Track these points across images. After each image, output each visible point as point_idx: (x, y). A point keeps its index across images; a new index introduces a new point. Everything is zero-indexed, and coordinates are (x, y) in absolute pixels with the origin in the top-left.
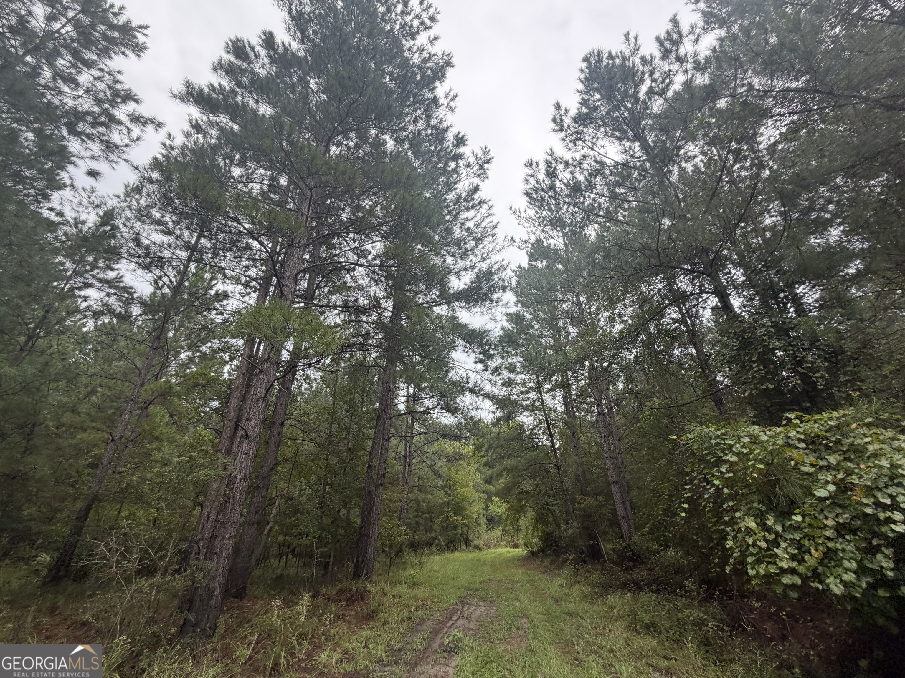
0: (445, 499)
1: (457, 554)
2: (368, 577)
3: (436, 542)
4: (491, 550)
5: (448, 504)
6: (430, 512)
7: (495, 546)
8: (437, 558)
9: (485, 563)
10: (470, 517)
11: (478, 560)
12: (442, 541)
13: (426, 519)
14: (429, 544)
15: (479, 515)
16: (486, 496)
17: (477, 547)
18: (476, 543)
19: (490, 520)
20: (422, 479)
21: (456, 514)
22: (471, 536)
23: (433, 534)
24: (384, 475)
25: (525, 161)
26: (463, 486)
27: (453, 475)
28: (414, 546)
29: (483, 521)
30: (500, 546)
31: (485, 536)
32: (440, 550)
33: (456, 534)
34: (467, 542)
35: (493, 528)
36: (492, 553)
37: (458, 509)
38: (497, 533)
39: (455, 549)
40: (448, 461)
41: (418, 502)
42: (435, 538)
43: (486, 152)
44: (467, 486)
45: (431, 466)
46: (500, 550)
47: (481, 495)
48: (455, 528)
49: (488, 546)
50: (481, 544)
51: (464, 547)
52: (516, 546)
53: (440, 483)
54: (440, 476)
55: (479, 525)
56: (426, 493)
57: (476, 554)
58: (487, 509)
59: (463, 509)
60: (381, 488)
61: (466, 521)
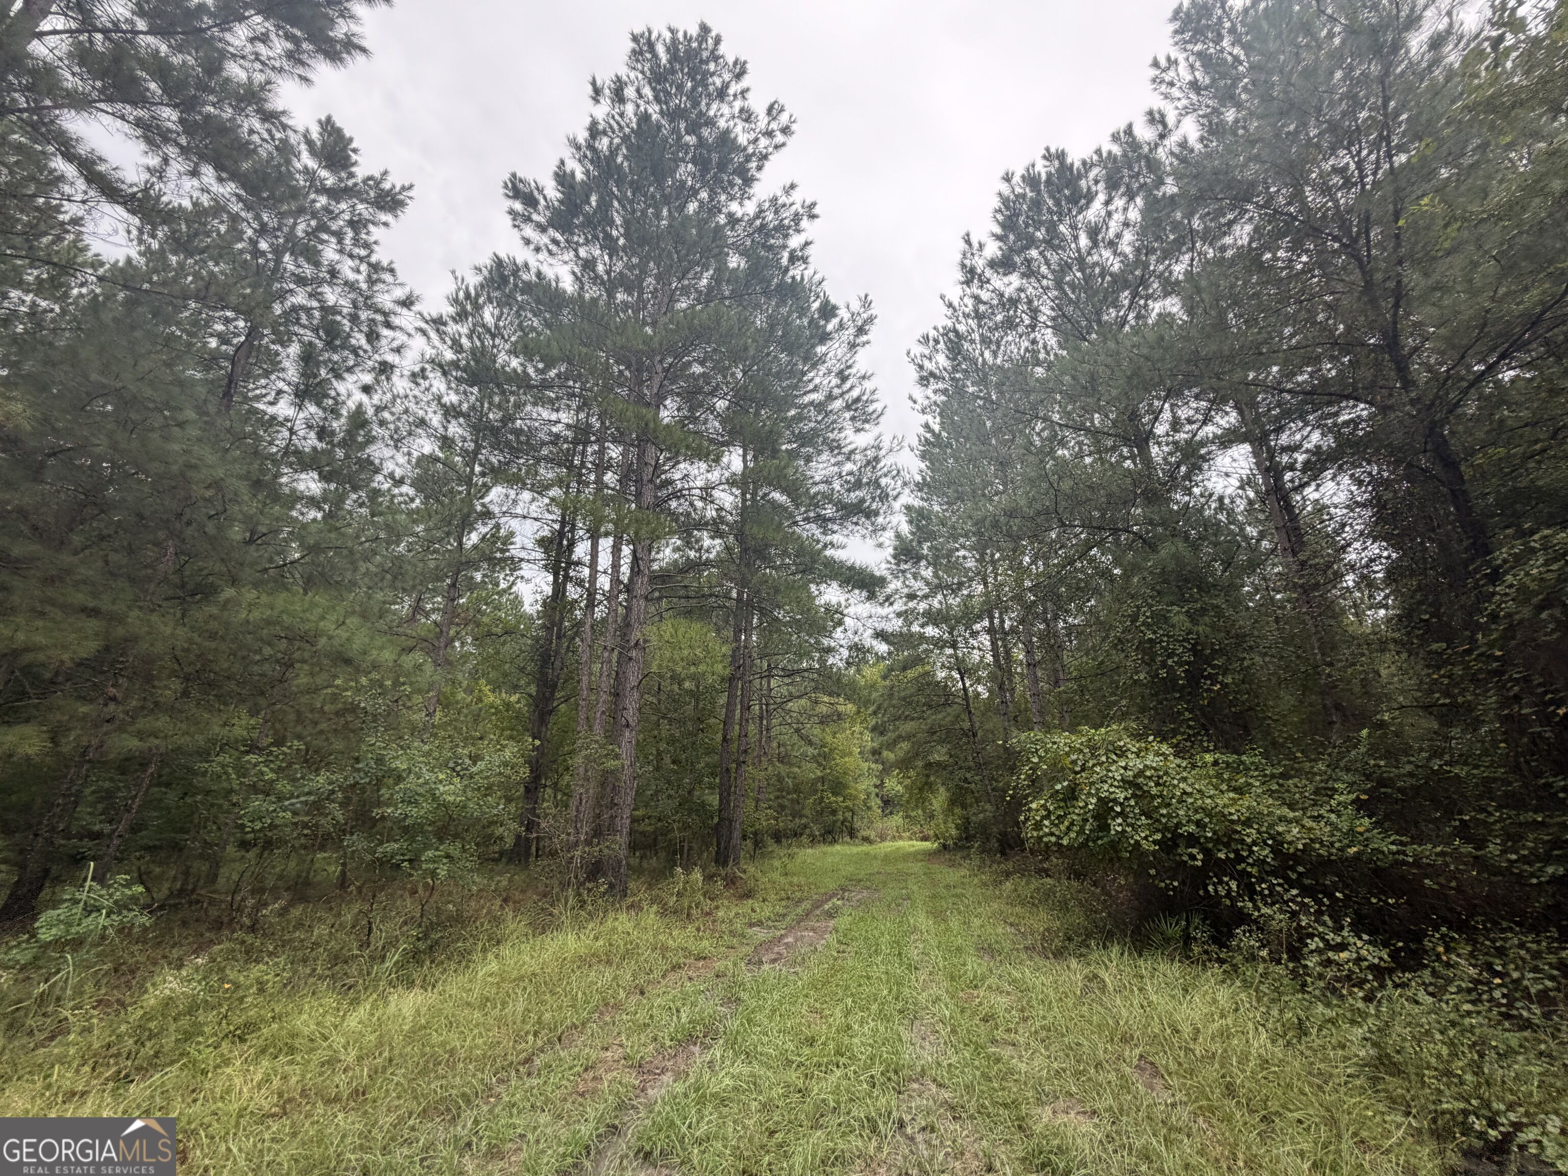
0: (819, 774)
1: (838, 847)
2: (736, 862)
3: (808, 831)
4: (887, 844)
5: (823, 779)
6: (797, 790)
7: (894, 838)
8: (809, 851)
9: (875, 857)
10: (856, 798)
11: (867, 854)
12: (816, 830)
13: (792, 800)
14: (796, 834)
15: (868, 795)
16: (880, 767)
17: (866, 840)
18: (865, 833)
19: (888, 803)
20: (784, 745)
21: (835, 794)
22: (857, 824)
23: (804, 821)
24: (745, 751)
25: (918, 337)
26: (844, 755)
27: (829, 739)
28: (778, 837)
29: (876, 803)
30: (901, 838)
31: (879, 825)
32: (813, 841)
33: (835, 822)
34: (852, 833)
35: (891, 813)
36: (888, 846)
37: (838, 787)
38: (897, 820)
39: (834, 841)
40: (822, 723)
41: (780, 779)
42: (805, 826)
43: (866, 303)
44: (850, 754)
45: (797, 731)
46: (900, 843)
47: (873, 766)
48: (834, 812)
49: (883, 838)
50: (873, 835)
51: (847, 839)
52: (925, 839)
53: (811, 751)
54: (810, 743)
55: (869, 808)
56: (791, 765)
57: (866, 848)
58: (881, 786)
59: (846, 787)
60: (744, 767)
61: (849, 803)
